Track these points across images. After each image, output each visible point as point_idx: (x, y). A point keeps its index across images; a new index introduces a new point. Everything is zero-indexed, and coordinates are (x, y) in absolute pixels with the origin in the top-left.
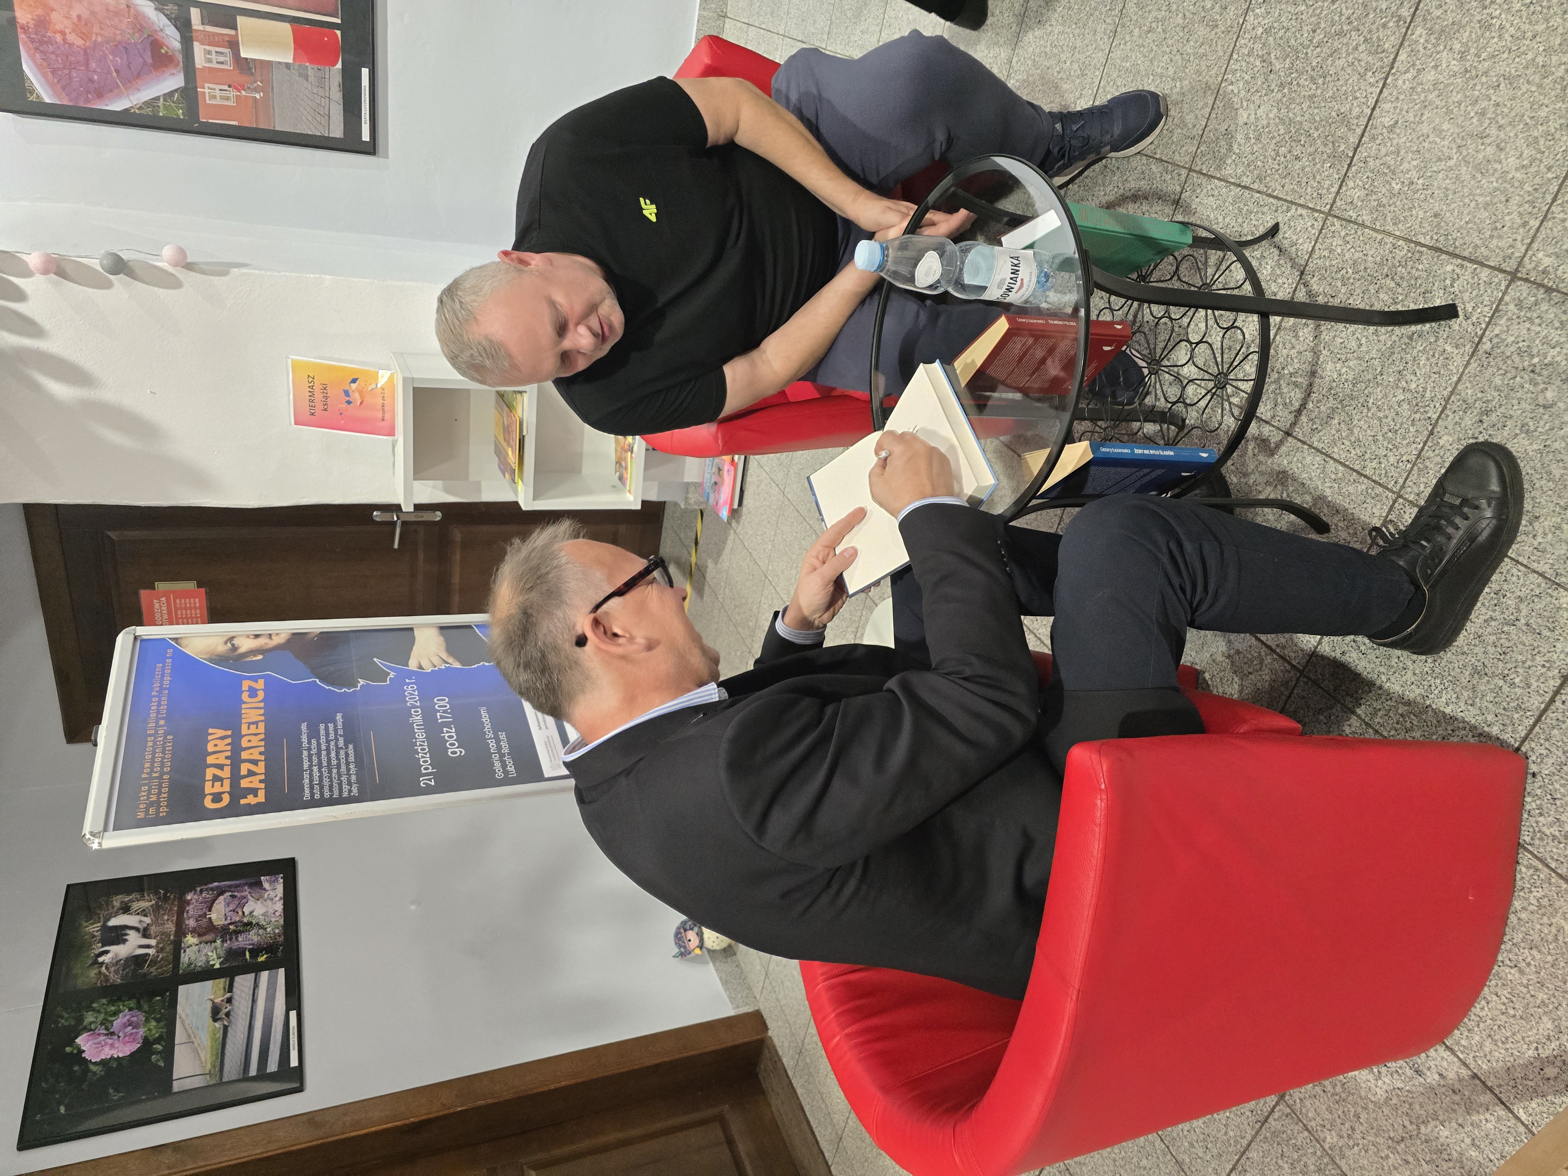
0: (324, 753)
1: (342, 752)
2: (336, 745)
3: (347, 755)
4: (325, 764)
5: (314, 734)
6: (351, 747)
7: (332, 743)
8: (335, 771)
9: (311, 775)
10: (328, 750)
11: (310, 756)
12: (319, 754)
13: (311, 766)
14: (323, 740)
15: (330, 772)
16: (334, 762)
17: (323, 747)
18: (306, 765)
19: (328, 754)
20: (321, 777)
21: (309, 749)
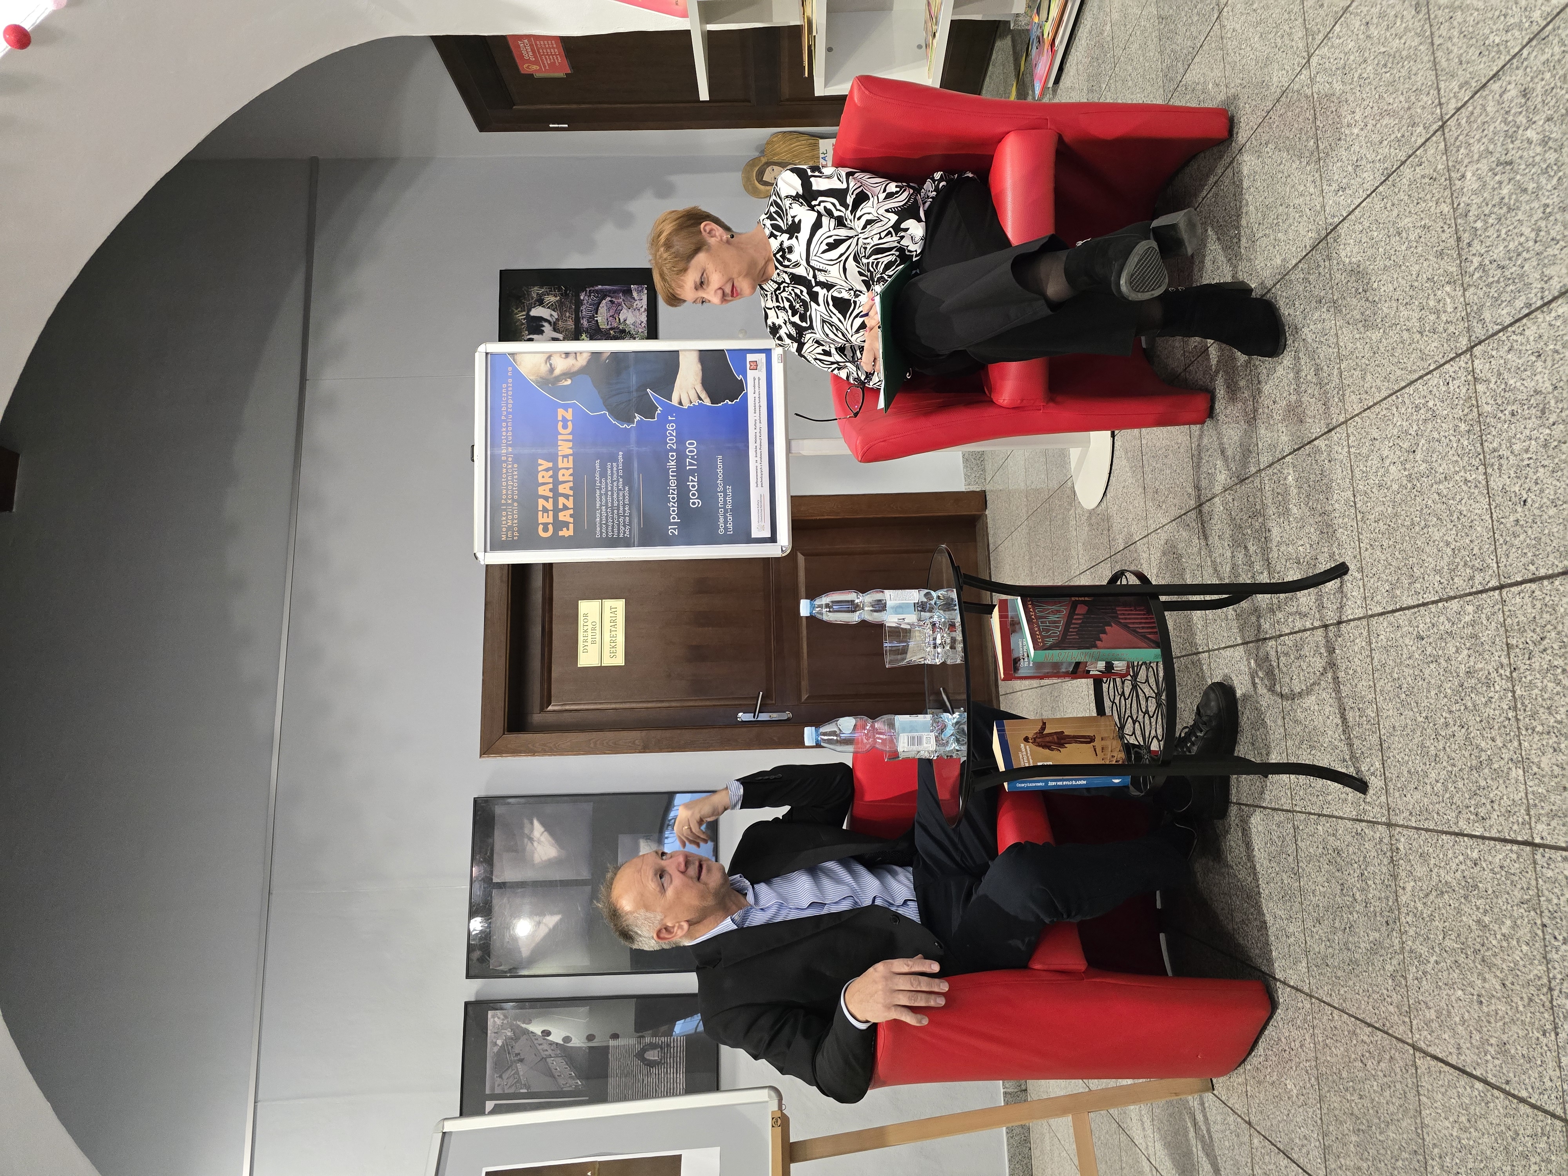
0: (609, 493)
1: (621, 494)
2: (618, 486)
3: (624, 496)
4: (610, 505)
5: (603, 475)
6: (627, 488)
7: (615, 484)
8: (615, 511)
9: (601, 514)
10: (612, 491)
11: (601, 495)
12: (606, 494)
13: (601, 506)
14: (609, 481)
15: (613, 514)
16: (616, 504)
17: (609, 489)
18: (598, 505)
19: (612, 495)
20: (607, 517)
21: (600, 489)
